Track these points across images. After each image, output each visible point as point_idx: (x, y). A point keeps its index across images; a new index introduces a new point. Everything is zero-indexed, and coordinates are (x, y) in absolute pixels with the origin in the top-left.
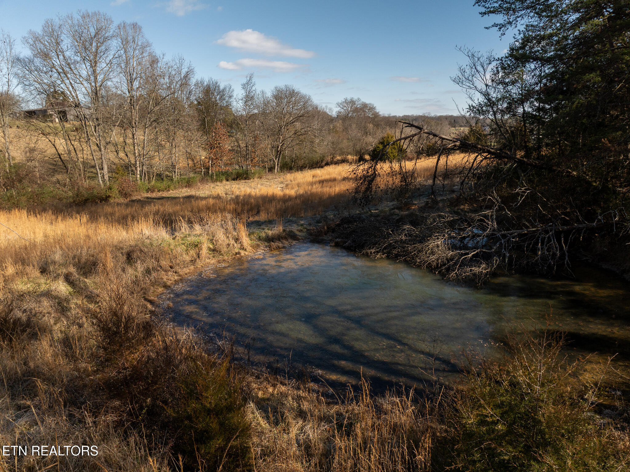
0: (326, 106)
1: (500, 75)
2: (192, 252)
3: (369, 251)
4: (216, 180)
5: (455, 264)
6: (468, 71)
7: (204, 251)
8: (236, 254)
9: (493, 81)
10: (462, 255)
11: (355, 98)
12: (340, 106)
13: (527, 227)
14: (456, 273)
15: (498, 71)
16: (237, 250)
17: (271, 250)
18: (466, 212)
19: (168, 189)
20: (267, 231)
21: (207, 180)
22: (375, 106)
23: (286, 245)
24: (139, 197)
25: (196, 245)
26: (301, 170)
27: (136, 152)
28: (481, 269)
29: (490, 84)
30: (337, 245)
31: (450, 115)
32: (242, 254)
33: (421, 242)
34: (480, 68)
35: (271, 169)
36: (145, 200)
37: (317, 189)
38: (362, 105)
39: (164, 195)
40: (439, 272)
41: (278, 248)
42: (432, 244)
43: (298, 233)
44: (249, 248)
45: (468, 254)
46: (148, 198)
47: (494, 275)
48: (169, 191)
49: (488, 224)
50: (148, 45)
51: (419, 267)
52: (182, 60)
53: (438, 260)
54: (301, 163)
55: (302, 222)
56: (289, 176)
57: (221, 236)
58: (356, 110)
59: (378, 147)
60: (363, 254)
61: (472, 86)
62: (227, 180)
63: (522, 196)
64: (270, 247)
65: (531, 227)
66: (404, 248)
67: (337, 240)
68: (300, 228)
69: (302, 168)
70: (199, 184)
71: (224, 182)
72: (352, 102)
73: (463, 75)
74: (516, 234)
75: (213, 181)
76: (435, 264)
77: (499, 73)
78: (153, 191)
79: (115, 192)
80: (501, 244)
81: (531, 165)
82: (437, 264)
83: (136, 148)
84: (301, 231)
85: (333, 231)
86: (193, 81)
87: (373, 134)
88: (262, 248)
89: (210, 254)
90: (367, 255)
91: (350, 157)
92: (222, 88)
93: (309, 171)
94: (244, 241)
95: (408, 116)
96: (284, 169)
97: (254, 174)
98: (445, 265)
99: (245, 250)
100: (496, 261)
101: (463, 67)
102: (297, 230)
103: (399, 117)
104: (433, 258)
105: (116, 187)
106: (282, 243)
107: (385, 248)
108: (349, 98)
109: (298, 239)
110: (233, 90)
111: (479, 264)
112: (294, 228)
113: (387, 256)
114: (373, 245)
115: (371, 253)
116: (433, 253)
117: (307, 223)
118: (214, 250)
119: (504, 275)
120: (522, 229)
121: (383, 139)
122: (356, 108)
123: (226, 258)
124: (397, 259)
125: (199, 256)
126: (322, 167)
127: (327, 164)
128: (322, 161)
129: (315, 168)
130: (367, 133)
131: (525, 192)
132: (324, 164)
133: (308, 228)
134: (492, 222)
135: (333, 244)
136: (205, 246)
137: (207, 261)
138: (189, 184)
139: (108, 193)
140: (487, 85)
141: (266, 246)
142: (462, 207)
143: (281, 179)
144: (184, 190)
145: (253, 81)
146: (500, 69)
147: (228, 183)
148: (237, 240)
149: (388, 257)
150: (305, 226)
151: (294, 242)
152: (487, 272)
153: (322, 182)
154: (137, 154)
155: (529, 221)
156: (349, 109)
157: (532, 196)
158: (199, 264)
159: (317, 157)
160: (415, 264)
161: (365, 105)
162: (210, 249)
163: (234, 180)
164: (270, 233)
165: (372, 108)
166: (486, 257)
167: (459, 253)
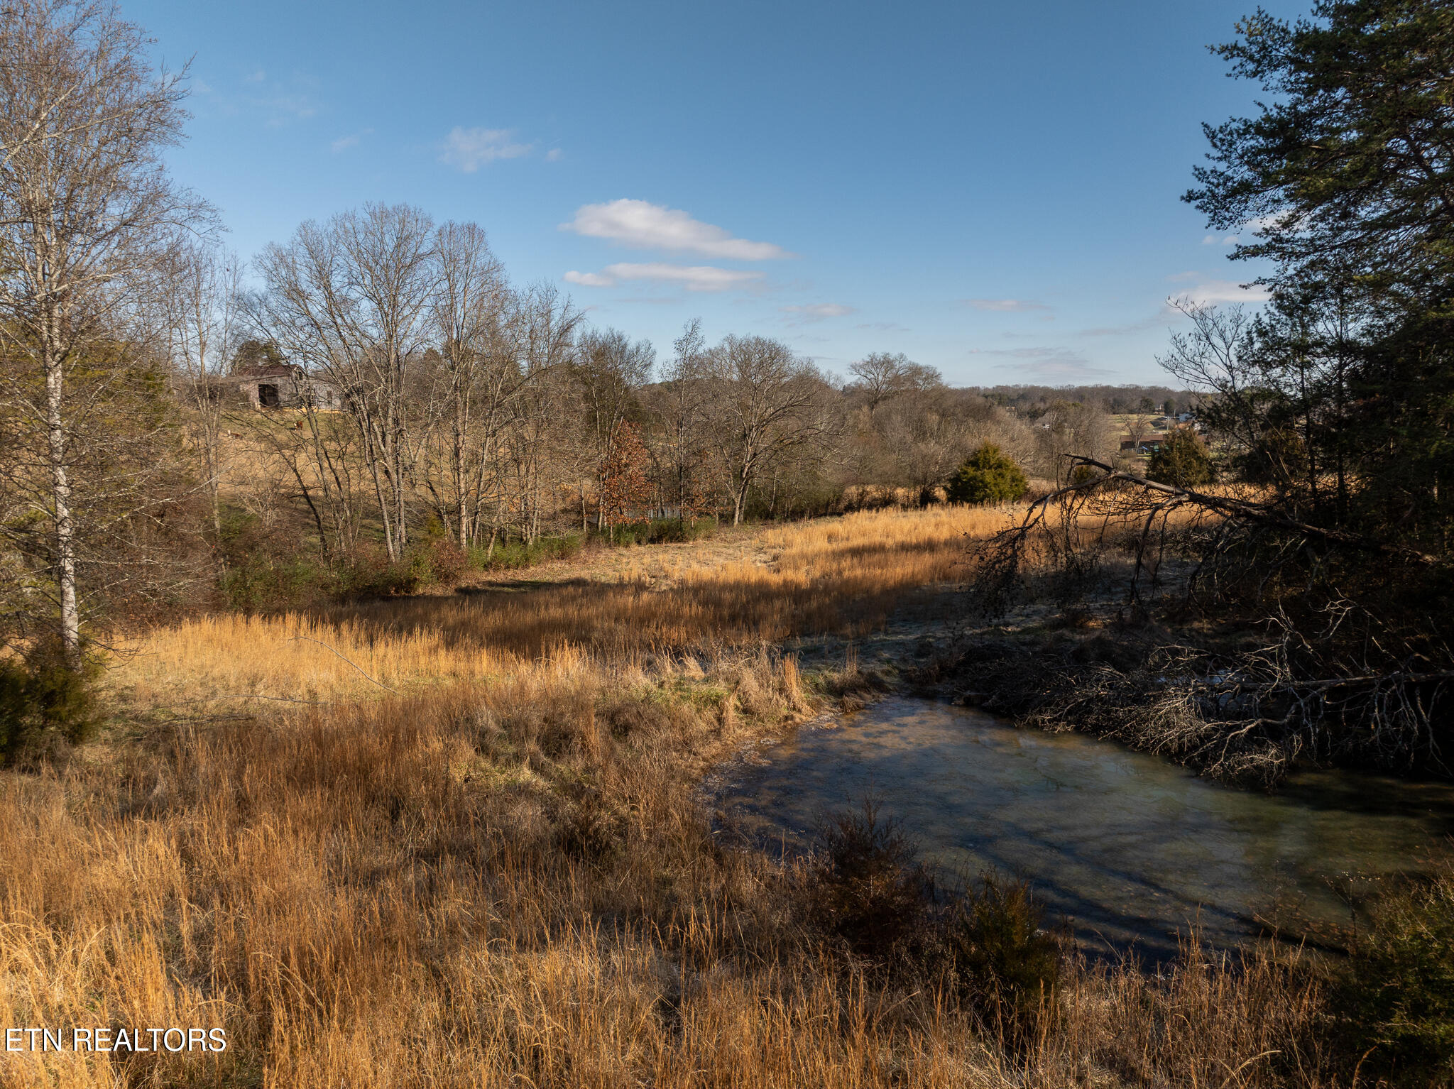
0: (829, 372)
1: (1257, 346)
2: (709, 714)
3: (1039, 718)
4: (617, 542)
5: (1218, 746)
6: (1191, 345)
7: (731, 715)
8: (786, 718)
9: (1240, 358)
10: (1230, 729)
11: (894, 354)
12: (858, 372)
13: (1343, 674)
14: (1222, 765)
15: (1251, 339)
16: (785, 712)
17: (847, 713)
18: (1206, 635)
19: (526, 562)
20: (826, 673)
21: (599, 543)
22: (938, 371)
23: (868, 702)
24: (472, 582)
25: (716, 702)
26: (794, 520)
27: (462, 485)
28: (1269, 757)
29: (1235, 363)
30: (968, 704)
31: (1104, 384)
32: (797, 720)
33: (1138, 700)
34: (1216, 340)
35: (727, 519)
36: (487, 588)
37: (854, 571)
38: (910, 369)
39: (520, 578)
40: (1188, 762)
41: (858, 708)
42: (1165, 707)
43: (886, 679)
44: (806, 708)
45: (1239, 728)
46: (490, 584)
47: (1292, 768)
48: (527, 567)
49: (1274, 671)
50: (498, 267)
51: (1145, 750)
52: (551, 292)
53: (1180, 737)
54: (790, 505)
55: (886, 655)
56: (774, 535)
57: (750, 682)
58: (897, 380)
59: (965, 473)
60: (1028, 723)
61: (1202, 376)
62: (639, 543)
63: (1337, 618)
64: (843, 706)
65: (1350, 673)
66: (1109, 714)
67: (968, 693)
68: (886, 667)
69: (795, 515)
70: (583, 553)
71: (634, 547)
72: (887, 363)
73: (1183, 354)
74: (1324, 688)
75: (610, 544)
76: (1175, 746)
77: (1253, 343)
78: (497, 569)
79: (425, 573)
80: (1299, 707)
81: (1336, 540)
82: (1181, 746)
83: (462, 476)
84: (888, 673)
85: (953, 673)
86: (576, 335)
87: (939, 436)
88: (827, 707)
89: (741, 719)
90: (1035, 726)
91: (900, 492)
92: (631, 345)
93: (812, 522)
94: (794, 693)
95: (1007, 388)
96: (753, 517)
97: (695, 529)
98: (1195, 748)
99: (800, 711)
100: (1297, 742)
101: (1181, 337)
102: (882, 672)
103: (986, 389)
104: (1172, 734)
105: (427, 560)
106: (861, 697)
107: (1069, 712)
108: (879, 355)
109: (886, 691)
110: (654, 353)
111: (1262, 747)
112: (876, 668)
113: (1075, 728)
114: (1046, 705)
115: (1043, 721)
116: (1168, 725)
117: (898, 658)
118: (745, 711)
119: (1314, 770)
120: (1334, 677)
121: (975, 454)
122: (897, 377)
123: (769, 726)
124: (1098, 735)
125: (720, 720)
126: (840, 514)
127: (850, 508)
128: (838, 501)
129: (825, 515)
130: (925, 433)
131: (1342, 611)
132: (842, 506)
133: (903, 668)
134: (1281, 665)
135: (961, 702)
136: (732, 702)
137: (739, 731)
138: (564, 552)
139: (414, 573)
140: (1230, 368)
141: (835, 705)
142: (1196, 625)
143: (755, 543)
144: (557, 565)
145: (700, 335)
146: (1254, 335)
147: (642, 549)
148: (782, 690)
149: (1078, 731)
150: (895, 663)
151: (882, 697)
152: (1281, 763)
153: (857, 552)
154: (463, 490)
155: (1348, 663)
156: (880, 378)
157: (1356, 616)
158: (729, 738)
159: (824, 491)
160: (1135, 745)
161: (916, 371)
162: (737, 708)
163: (652, 541)
164: (836, 677)
165: (932, 376)
166: (1276, 734)
167: (1221, 725)
